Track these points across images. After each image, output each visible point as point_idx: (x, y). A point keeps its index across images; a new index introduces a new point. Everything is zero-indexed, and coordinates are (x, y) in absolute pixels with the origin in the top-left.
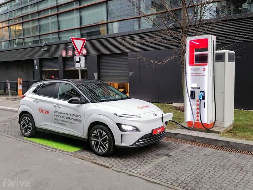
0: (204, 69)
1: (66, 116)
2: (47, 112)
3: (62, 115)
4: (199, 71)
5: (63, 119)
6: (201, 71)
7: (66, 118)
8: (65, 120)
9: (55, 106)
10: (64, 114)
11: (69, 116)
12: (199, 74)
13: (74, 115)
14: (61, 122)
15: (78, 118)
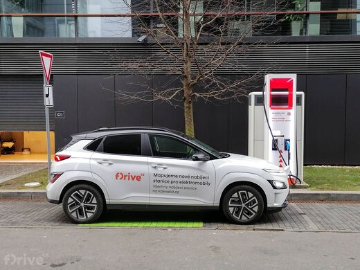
0: (289, 114)
1: (179, 179)
2: (138, 178)
3: (170, 179)
4: (283, 116)
5: (175, 185)
6: (285, 116)
7: (180, 182)
8: (179, 185)
9: (155, 168)
10: (176, 176)
11: (185, 180)
12: (283, 120)
13: (197, 177)
14: (168, 189)
15: (205, 181)
